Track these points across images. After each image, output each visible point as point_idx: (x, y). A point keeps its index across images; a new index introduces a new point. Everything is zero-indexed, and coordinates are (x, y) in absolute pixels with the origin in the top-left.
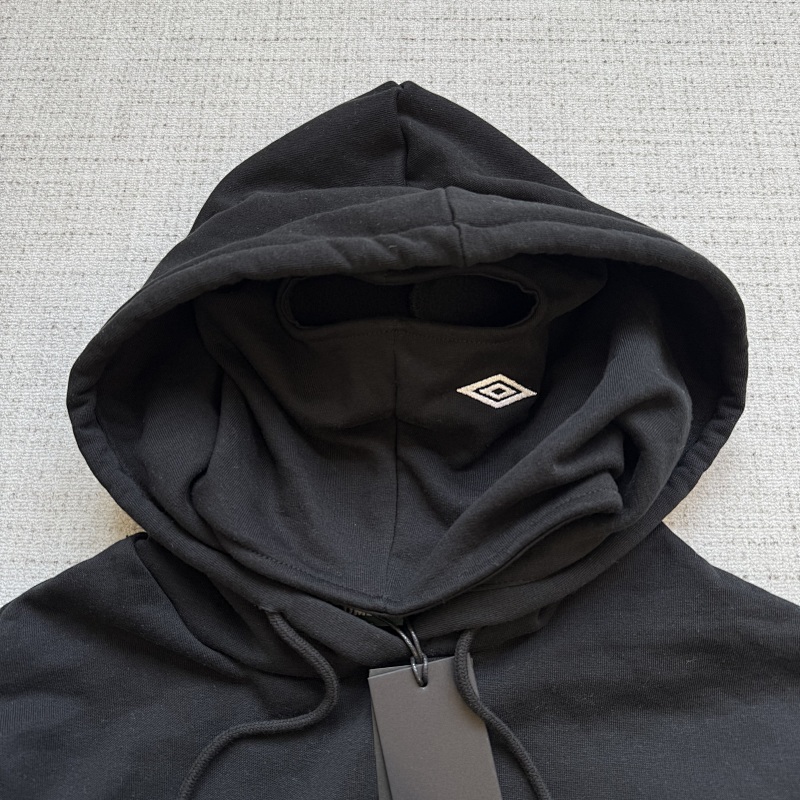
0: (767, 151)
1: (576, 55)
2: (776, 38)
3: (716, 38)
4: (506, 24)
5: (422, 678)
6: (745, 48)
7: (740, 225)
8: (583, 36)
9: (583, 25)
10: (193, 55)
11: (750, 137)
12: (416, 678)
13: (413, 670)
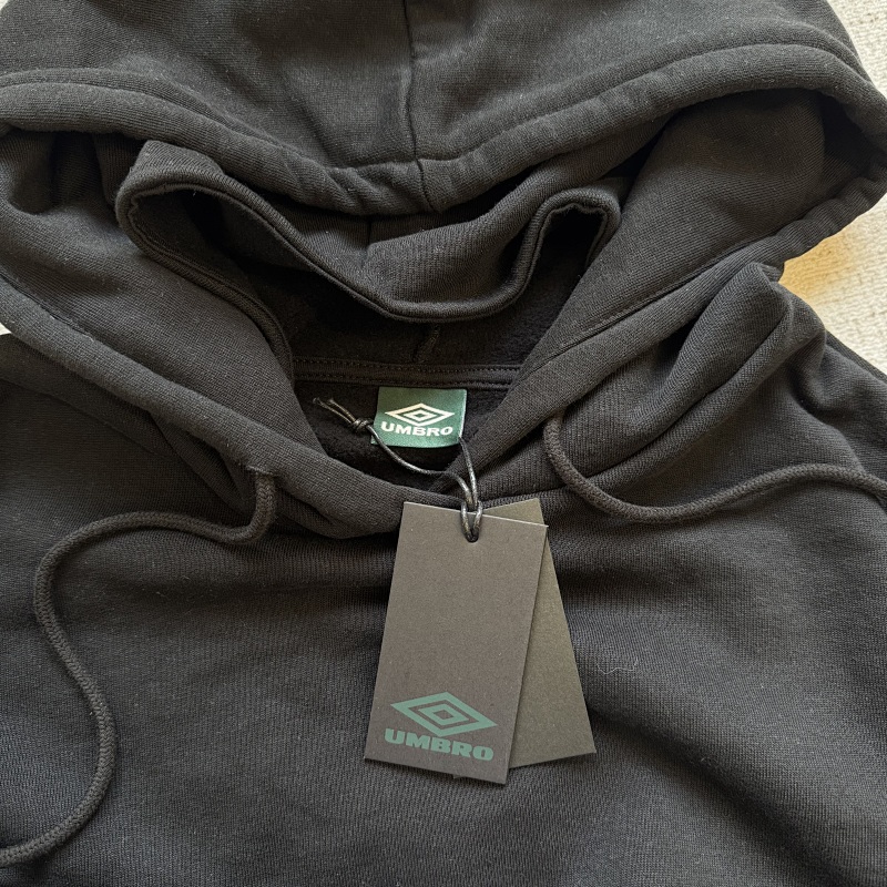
5: (472, 530)
12: (463, 527)
13: (461, 515)
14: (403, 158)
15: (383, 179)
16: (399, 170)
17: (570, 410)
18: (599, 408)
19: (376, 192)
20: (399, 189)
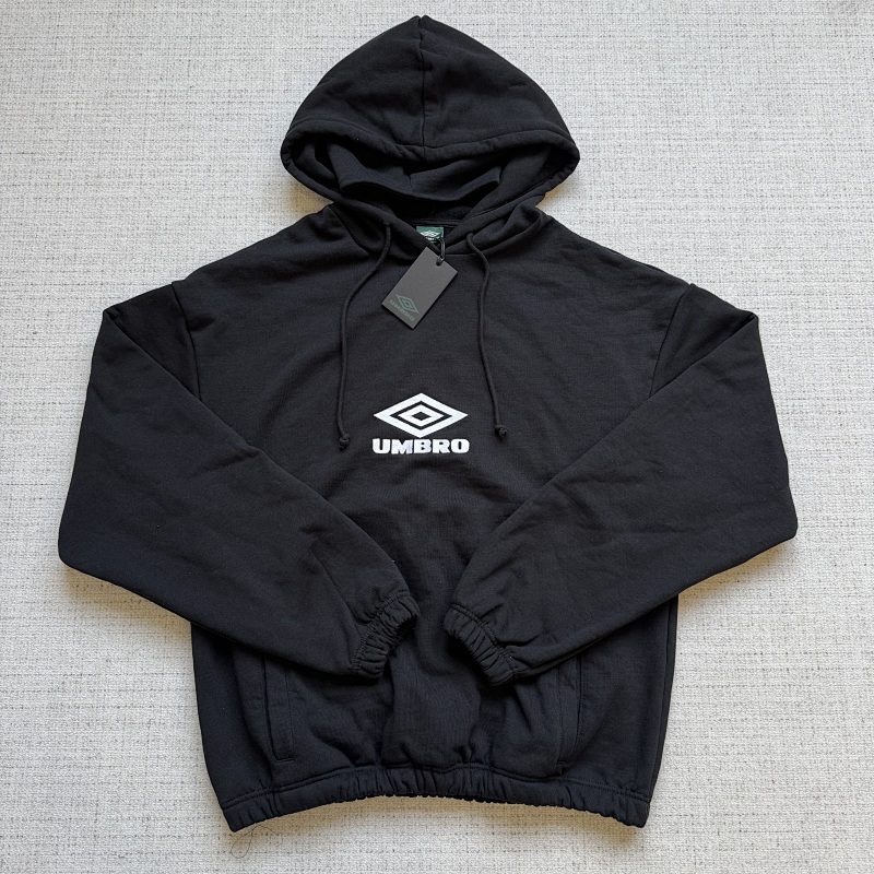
0: (600, 93)
1: (511, 44)
2: (611, 33)
3: (581, 34)
4: (476, 27)
6: (595, 39)
7: (584, 131)
8: (515, 34)
9: (515, 28)
10: (319, 46)
11: (593, 87)
14: (419, 145)
15: (413, 151)
16: (418, 149)
17: (475, 232)
18: (484, 232)
19: (410, 154)
20: (417, 155)
